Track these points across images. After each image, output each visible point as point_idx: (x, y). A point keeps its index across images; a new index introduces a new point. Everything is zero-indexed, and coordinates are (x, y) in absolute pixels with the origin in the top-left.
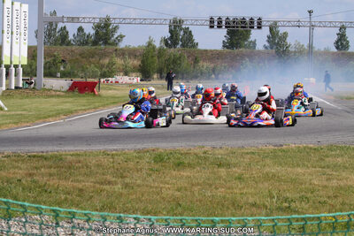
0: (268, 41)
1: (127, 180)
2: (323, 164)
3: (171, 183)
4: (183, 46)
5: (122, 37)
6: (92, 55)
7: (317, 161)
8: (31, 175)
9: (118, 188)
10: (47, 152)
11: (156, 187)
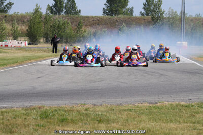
0: (144, 8)
2: (193, 120)
4: (67, 13)
7: (189, 117)
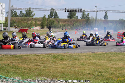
0: (82, 16)
1: (45, 65)
2: (110, 59)
3: (60, 66)
5: (34, 14)
6: (25, 20)
7: (108, 58)
8: (12, 63)
9: (42, 67)
10: (16, 54)
11: (55, 67)
